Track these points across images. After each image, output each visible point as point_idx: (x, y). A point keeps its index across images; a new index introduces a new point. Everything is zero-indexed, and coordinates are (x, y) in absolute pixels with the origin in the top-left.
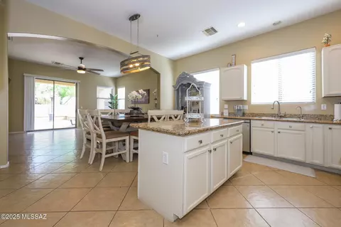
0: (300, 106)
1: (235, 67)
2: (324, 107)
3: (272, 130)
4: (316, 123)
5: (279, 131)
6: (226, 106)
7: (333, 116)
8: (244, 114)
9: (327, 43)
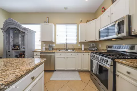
0: (73, 45)
1: (49, 24)
2: (79, 45)
3: (64, 57)
4: (79, 52)
5: (67, 57)
6: (45, 45)
7: (82, 49)
8: (53, 49)
9: (81, 22)
